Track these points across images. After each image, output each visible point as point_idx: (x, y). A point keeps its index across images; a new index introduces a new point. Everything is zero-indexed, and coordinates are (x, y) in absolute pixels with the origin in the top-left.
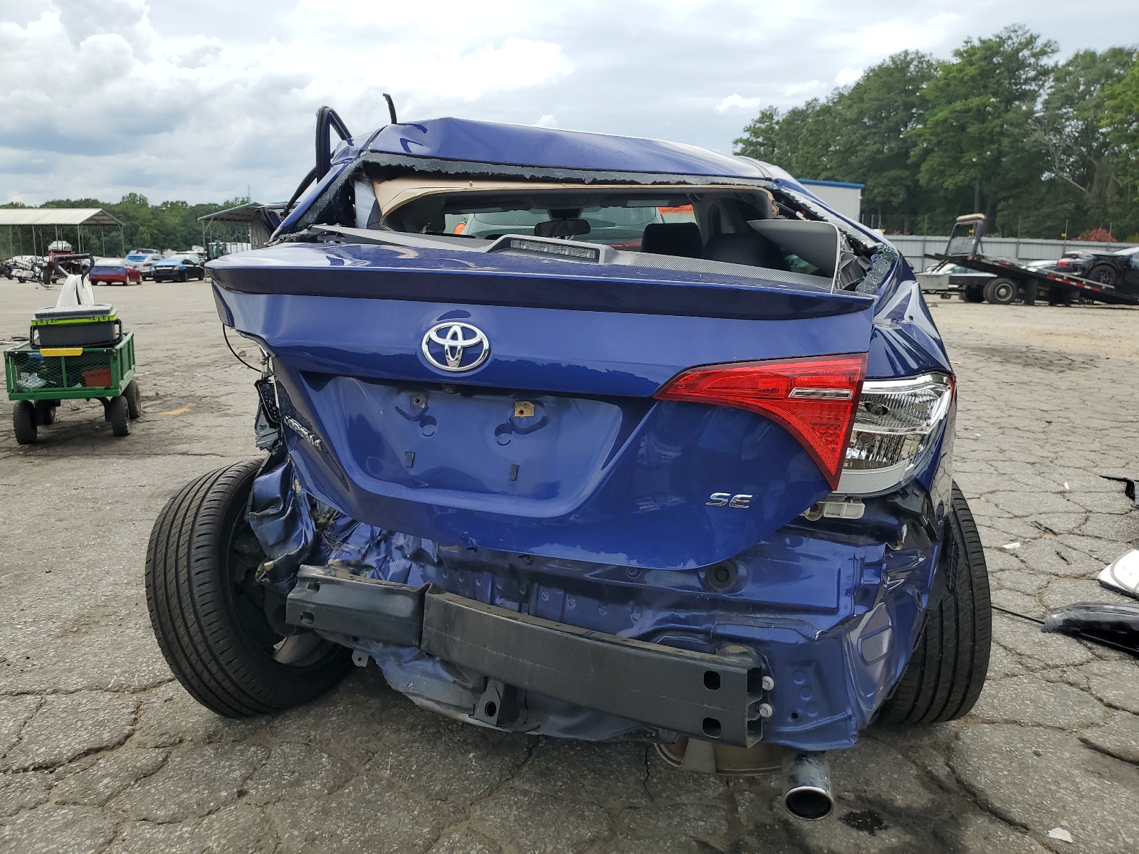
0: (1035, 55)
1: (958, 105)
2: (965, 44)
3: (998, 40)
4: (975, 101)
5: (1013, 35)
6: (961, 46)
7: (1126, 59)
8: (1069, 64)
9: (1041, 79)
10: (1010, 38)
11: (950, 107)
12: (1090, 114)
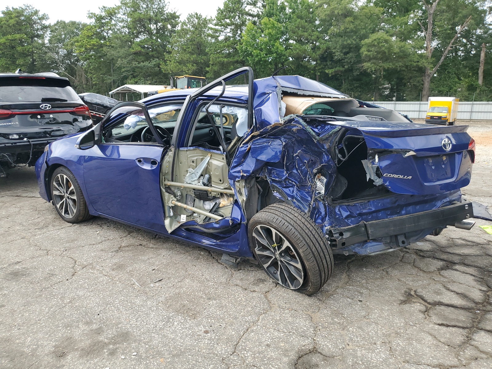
0: (39, 19)
1: (9, 37)
2: (6, 9)
3: (20, 9)
4: (18, 36)
5: (28, 8)
6: (5, 9)
7: (78, 26)
8: (55, 25)
9: (44, 30)
10: (26, 9)
11: (5, 37)
12: (69, 47)
